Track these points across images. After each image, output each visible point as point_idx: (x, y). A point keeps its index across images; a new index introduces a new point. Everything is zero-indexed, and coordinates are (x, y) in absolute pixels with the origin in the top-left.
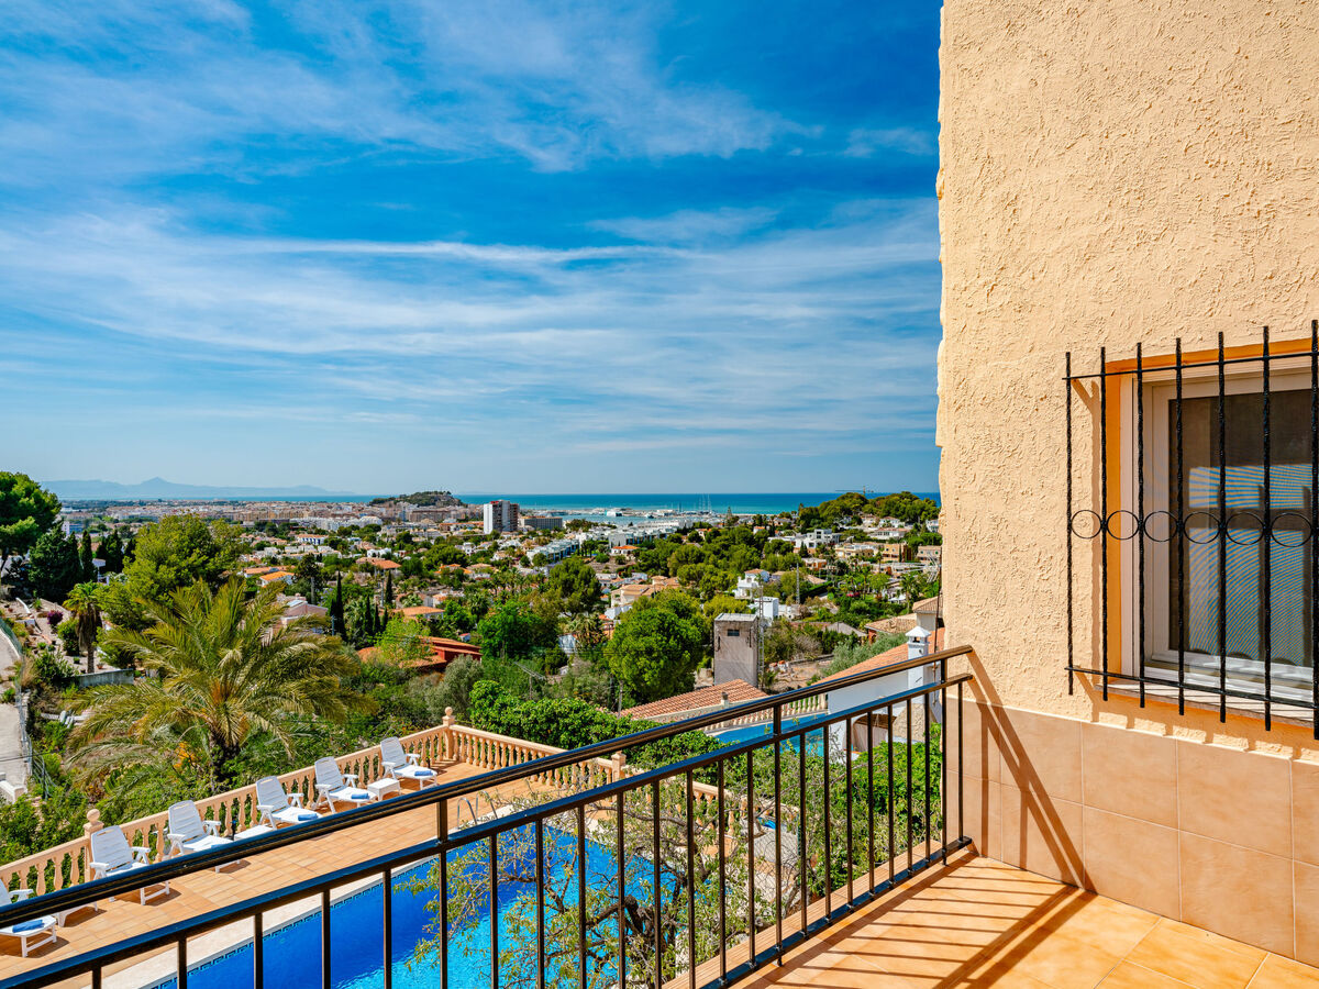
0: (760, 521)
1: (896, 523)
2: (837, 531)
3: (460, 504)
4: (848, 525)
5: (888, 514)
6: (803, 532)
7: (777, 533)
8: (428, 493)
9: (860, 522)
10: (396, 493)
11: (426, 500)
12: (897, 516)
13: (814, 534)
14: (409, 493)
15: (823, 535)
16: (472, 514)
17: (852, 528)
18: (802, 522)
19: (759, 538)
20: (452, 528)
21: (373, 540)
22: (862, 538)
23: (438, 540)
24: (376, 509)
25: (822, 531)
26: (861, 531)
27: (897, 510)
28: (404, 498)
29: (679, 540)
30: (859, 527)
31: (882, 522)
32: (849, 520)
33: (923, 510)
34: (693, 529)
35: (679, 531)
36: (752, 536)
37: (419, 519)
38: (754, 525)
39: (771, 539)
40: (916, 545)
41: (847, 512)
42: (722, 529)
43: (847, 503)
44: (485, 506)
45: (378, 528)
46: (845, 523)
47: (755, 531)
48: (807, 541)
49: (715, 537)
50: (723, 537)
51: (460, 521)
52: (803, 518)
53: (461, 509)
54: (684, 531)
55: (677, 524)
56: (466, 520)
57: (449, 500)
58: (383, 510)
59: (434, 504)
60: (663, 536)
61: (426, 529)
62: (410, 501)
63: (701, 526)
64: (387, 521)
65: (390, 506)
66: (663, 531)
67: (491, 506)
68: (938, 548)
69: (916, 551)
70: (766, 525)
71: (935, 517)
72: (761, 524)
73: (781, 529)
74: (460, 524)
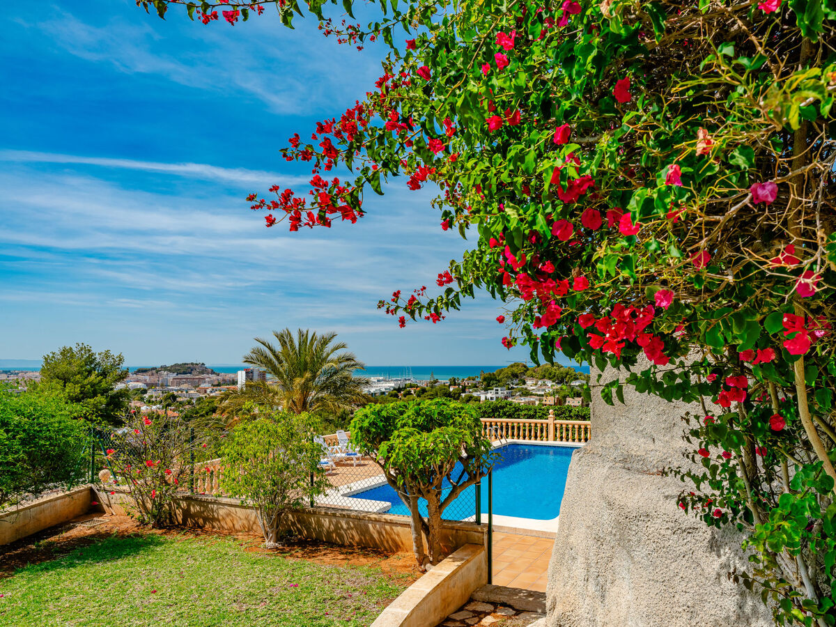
0: (454, 382)
1: (549, 383)
2: (509, 389)
3: (213, 372)
4: (517, 385)
5: (544, 377)
6: (486, 390)
7: (467, 390)
8: (185, 364)
9: (524, 383)
10: (158, 365)
11: (184, 370)
12: (550, 379)
13: (494, 391)
14: (168, 365)
15: (500, 392)
16: (224, 380)
17: (520, 387)
18: (485, 383)
19: (455, 394)
20: (208, 391)
21: (142, 399)
22: (526, 393)
23: (199, 399)
24: (140, 376)
25: (499, 389)
26: (526, 389)
27: (550, 374)
28: (165, 368)
29: (396, 396)
30: (523, 386)
31: (540, 383)
32: (516, 381)
33: (567, 374)
34: (405, 388)
35: (395, 389)
36: (450, 393)
37: (179, 384)
38: (450, 385)
39: (463, 395)
40: (565, 397)
41: (515, 376)
42: (427, 388)
43: (516, 370)
44: (239, 372)
45: (145, 392)
46: (514, 384)
47: (451, 389)
48: (489, 396)
49: (423, 393)
50: (429, 393)
51: (214, 386)
52: (485, 379)
53: (214, 377)
54: (399, 390)
55: (393, 385)
56: (219, 385)
57: (204, 370)
58: (147, 378)
59: (190, 373)
60: (383, 393)
61: (187, 392)
62: (170, 371)
63: (411, 386)
64: (150, 385)
65: (153, 374)
66: (383, 390)
67: (244, 372)
68: (580, 399)
69: (565, 402)
70: (459, 385)
71: (576, 379)
72: (455, 384)
73: (470, 388)
74: (215, 388)
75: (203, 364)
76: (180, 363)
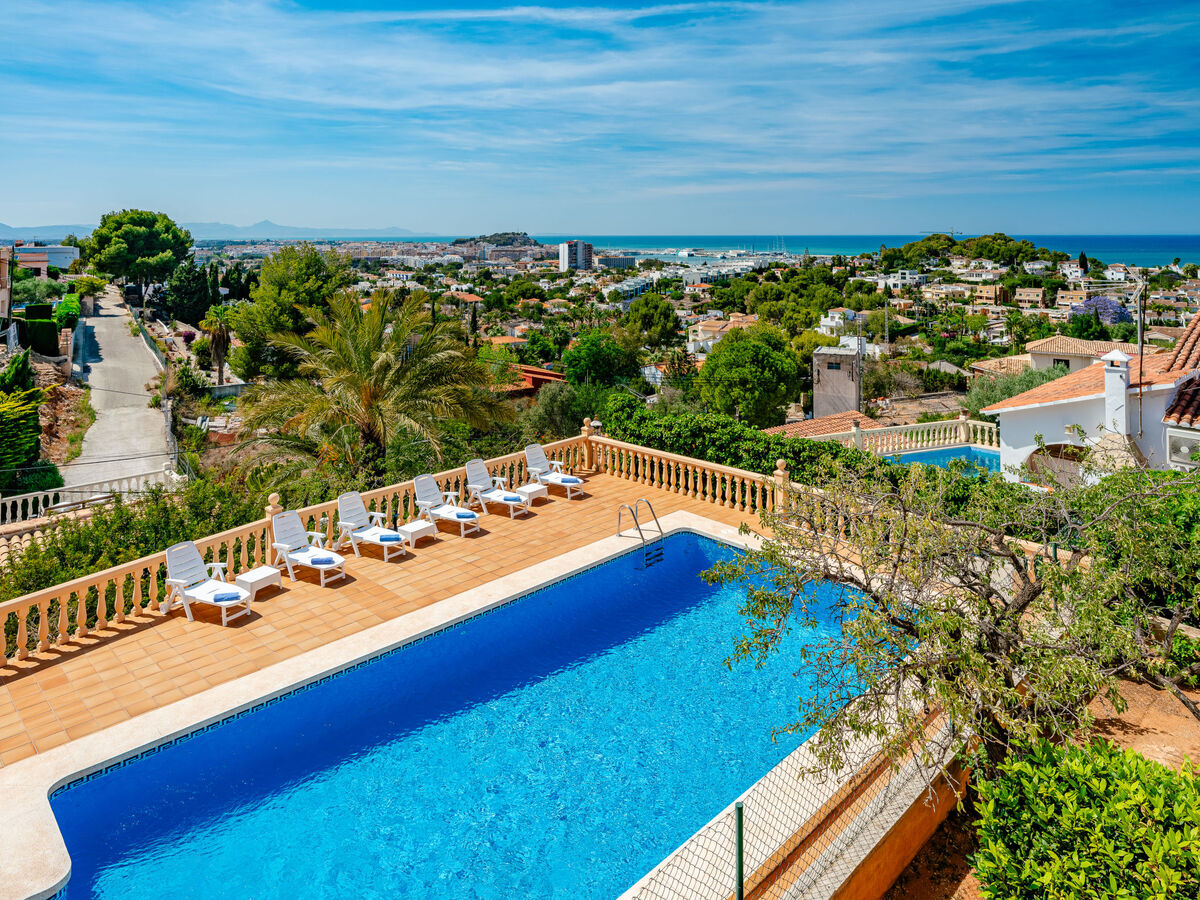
0: (839, 262)
1: (989, 265)
2: (923, 272)
3: (536, 244)
4: (935, 266)
5: (980, 255)
6: (887, 272)
7: (858, 273)
8: (506, 234)
9: (948, 264)
10: (477, 234)
11: (504, 240)
12: (990, 258)
13: (899, 275)
14: (489, 234)
15: (908, 276)
16: (548, 253)
17: (940, 269)
18: (885, 263)
19: (839, 278)
20: (529, 266)
21: (455, 276)
22: (951, 279)
23: (517, 277)
24: (458, 248)
25: (907, 272)
26: (951, 273)
27: (990, 251)
28: (483, 238)
29: (755, 279)
30: (947, 269)
31: (973, 264)
32: (936, 261)
33: (1019, 251)
34: (769, 268)
35: (754, 270)
36: (832, 277)
37: (498, 258)
38: (833, 265)
39: (851, 279)
40: (1013, 287)
41: (934, 253)
42: (800, 269)
43: (934, 244)
44: (561, 245)
45: (460, 266)
46: (932, 264)
47: (835, 271)
48: (891, 281)
49: (792, 277)
50: (801, 277)
51: (537, 260)
52: (885, 258)
53: (537, 249)
54: (760, 271)
55: (752, 264)
56: (542, 259)
57: (526, 240)
58: (464, 249)
59: (511, 244)
60: (738, 275)
61: (504, 267)
62: (489, 242)
63: (778, 266)
64: (468, 259)
65: (471, 246)
66: (738, 271)
67: (566, 246)
68: (1040, 291)
69: (1014, 293)
70: (846, 265)
71: (1034, 259)
72: (840, 264)
73: (862, 269)
74: (536, 263)
75: (525, 234)
76: (500, 232)
